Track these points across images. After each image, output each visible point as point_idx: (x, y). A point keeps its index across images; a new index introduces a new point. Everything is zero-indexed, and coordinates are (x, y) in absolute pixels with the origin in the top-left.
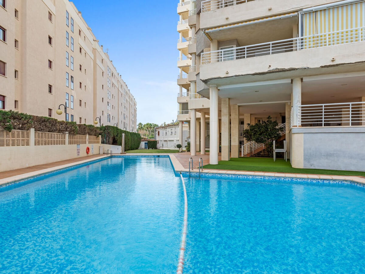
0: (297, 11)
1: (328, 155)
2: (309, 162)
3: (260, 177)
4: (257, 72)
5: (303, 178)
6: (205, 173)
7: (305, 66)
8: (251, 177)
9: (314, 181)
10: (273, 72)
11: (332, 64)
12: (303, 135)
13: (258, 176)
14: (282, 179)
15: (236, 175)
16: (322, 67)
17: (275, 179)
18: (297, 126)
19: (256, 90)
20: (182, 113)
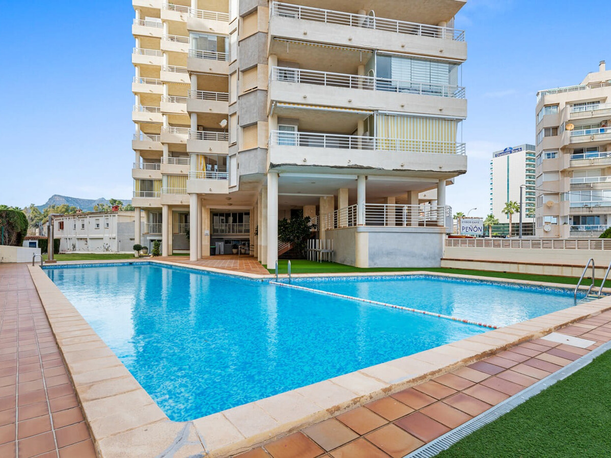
0: (373, 111)
1: (389, 254)
2: (373, 261)
3: (354, 278)
4: (337, 165)
5: (390, 276)
6: (294, 278)
7: (380, 167)
8: (345, 279)
9: (399, 278)
10: (352, 168)
11: (401, 168)
12: (368, 234)
13: (352, 276)
14: (374, 278)
15: (330, 277)
16: (394, 170)
17: (367, 278)
18: (362, 225)
19: (313, 181)
20: (142, 195)
